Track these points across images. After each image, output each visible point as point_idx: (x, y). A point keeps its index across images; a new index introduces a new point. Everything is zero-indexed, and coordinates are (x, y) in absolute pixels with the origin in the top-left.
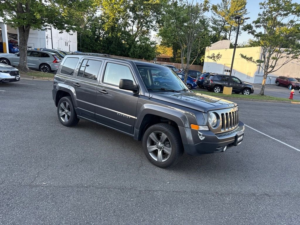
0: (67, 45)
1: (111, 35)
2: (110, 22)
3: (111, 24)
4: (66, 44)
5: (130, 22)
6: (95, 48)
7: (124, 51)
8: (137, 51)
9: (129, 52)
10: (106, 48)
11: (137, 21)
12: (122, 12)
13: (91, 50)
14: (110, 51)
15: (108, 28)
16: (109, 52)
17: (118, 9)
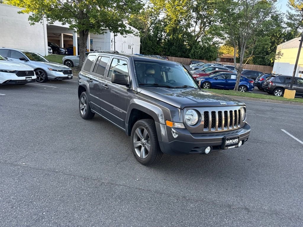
0: (130, 49)
1: (173, 36)
2: (172, 24)
3: (172, 26)
4: (129, 47)
5: (193, 23)
6: (156, 50)
7: (184, 53)
8: (198, 51)
9: (189, 53)
10: (167, 50)
11: (200, 21)
12: (184, 13)
13: (152, 52)
14: (171, 52)
15: (170, 30)
16: (170, 54)
17: (180, 11)
